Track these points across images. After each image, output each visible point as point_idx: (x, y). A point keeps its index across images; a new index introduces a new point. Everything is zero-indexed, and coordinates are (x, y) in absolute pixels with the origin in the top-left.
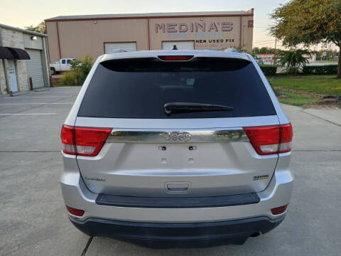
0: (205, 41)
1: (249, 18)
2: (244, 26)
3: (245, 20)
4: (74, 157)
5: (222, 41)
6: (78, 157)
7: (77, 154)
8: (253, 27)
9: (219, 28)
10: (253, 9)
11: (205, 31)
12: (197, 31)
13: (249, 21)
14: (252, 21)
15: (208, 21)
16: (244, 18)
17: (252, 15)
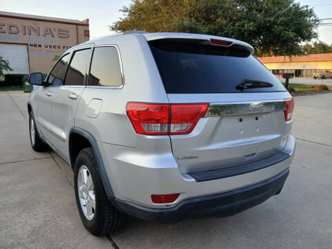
0: (40, 46)
1: (85, 28)
2: (81, 35)
3: (81, 29)
4: (167, 137)
5: (59, 47)
6: (172, 137)
7: (169, 134)
8: (89, 36)
9: (55, 33)
10: (88, 20)
11: (39, 35)
12: (30, 35)
13: (85, 31)
14: (89, 31)
15: (42, 26)
16: (80, 27)
17: (88, 25)
